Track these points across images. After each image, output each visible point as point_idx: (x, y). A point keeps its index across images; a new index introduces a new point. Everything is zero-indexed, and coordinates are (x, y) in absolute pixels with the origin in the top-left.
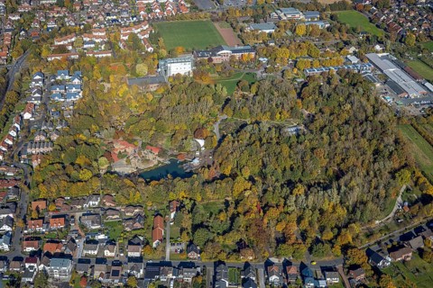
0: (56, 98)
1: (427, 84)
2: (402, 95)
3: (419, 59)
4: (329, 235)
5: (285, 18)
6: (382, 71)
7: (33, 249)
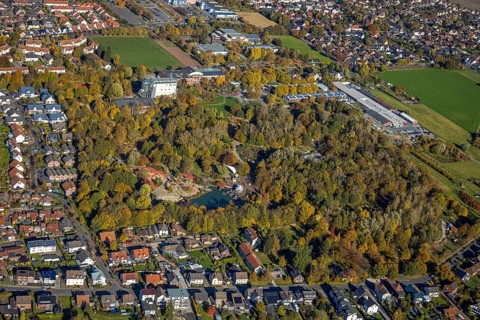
0: (40, 119)
1: (403, 114)
2: (387, 124)
3: (379, 89)
4: (407, 256)
5: (229, 40)
6: (355, 100)
7: (134, 282)
